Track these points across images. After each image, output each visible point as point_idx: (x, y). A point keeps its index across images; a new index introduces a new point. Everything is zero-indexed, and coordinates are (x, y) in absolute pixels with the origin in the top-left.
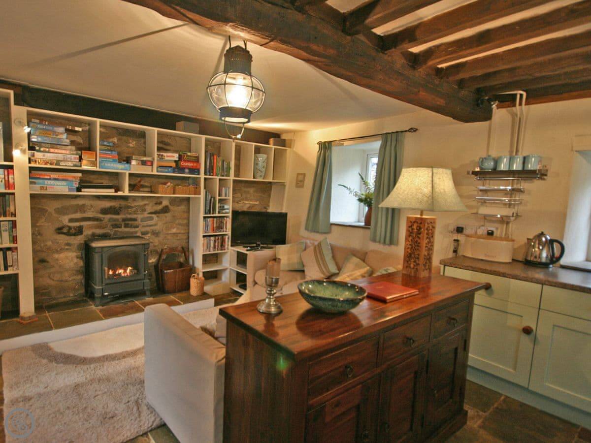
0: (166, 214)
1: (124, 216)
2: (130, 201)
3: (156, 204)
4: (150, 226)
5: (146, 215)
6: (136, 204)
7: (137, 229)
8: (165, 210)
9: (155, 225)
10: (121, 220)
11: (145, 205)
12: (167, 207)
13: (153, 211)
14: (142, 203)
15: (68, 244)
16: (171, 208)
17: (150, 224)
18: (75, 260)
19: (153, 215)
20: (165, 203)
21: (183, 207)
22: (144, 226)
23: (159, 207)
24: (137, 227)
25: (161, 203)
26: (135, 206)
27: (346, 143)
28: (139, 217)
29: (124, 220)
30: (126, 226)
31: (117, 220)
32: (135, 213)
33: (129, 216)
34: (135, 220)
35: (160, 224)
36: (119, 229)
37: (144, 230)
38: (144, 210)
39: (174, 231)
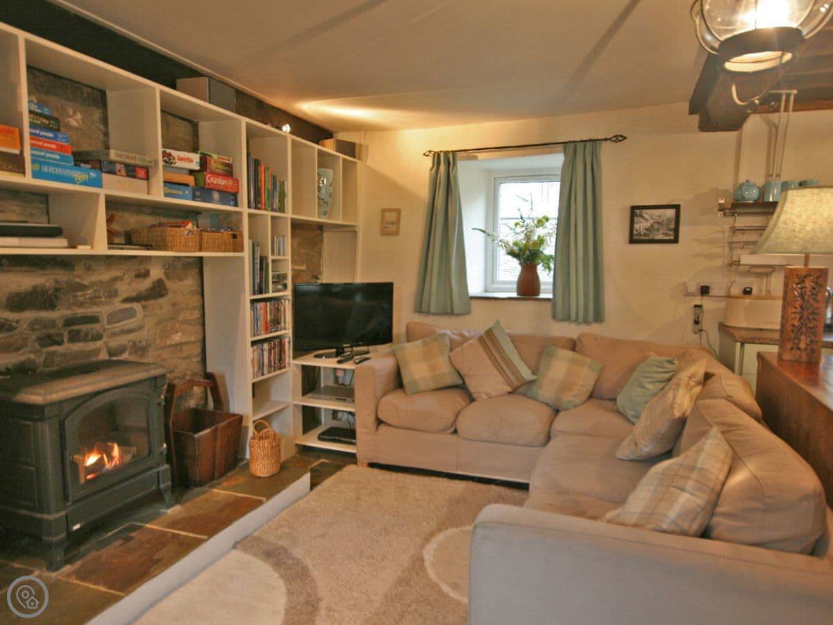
0: (162, 301)
1: (68, 313)
2: (79, 270)
3: (138, 276)
4: (130, 331)
5: (118, 305)
6: (95, 278)
7: (99, 343)
8: (158, 290)
9: (140, 328)
10: (60, 324)
11: (115, 279)
12: (160, 283)
13: (134, 294)
14: (106, 276)
16: (168, 284)
17: (131, 326)
19: (136, 306)
20: (156, 273)
21: (190, 282)
22: (114, 335)
23: (145, 284)
24: (98, 337)
25: (146, 274)
26: (93, 283)
27: (481, 156)
28: (103, 311)
29: (70, 322)
30: (75, 337)
31: (53, 323)
32: (94, 301)
33: (81, 311)
34: (94, 319)
35: (150, 323)
36: (56, 348)
37: (114, 343)
38: (113, 294)
39: (177, 338)
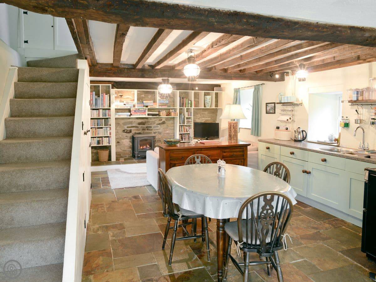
0: (164, 125)
1: (147, 126)
2: (149, 119)
3: (160, 120)
4: (158, 130)
5: (155, 125)
6: (152, 120)
7: (152, 131)
8: (164, 123)
9: (159, 129)
10: (145, 127)
12: (164, 121)
13: (158, 123)
14: (154, 120)
15: (127, 137)
16: (166, 122)
17: (157, 129)
18: (129, 143)
19: (158, 125)
21: (171, 122)
23: (161, 122)
25: (162, 120)
26: (151, 121)
28: (153, 126)
30: (148, 130)
31: (144, 127)
32: (151, 124)
33: (149, 126)
34: (151, 127)
35: (162, 129)
36: (144, 131)
37: (155, 131)
38: (154, 123)
39: (167, 132)
